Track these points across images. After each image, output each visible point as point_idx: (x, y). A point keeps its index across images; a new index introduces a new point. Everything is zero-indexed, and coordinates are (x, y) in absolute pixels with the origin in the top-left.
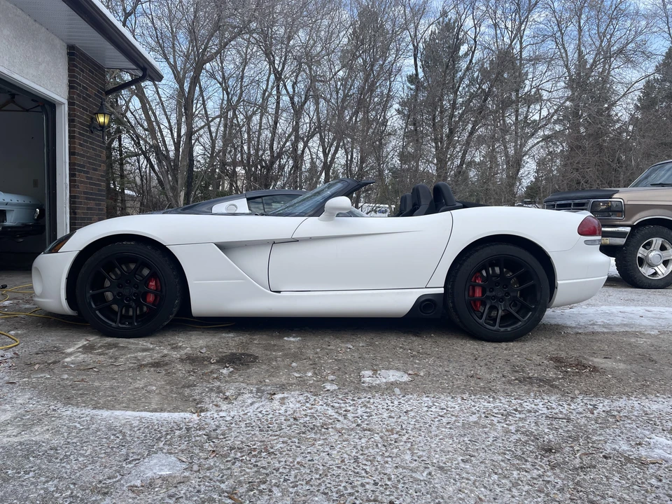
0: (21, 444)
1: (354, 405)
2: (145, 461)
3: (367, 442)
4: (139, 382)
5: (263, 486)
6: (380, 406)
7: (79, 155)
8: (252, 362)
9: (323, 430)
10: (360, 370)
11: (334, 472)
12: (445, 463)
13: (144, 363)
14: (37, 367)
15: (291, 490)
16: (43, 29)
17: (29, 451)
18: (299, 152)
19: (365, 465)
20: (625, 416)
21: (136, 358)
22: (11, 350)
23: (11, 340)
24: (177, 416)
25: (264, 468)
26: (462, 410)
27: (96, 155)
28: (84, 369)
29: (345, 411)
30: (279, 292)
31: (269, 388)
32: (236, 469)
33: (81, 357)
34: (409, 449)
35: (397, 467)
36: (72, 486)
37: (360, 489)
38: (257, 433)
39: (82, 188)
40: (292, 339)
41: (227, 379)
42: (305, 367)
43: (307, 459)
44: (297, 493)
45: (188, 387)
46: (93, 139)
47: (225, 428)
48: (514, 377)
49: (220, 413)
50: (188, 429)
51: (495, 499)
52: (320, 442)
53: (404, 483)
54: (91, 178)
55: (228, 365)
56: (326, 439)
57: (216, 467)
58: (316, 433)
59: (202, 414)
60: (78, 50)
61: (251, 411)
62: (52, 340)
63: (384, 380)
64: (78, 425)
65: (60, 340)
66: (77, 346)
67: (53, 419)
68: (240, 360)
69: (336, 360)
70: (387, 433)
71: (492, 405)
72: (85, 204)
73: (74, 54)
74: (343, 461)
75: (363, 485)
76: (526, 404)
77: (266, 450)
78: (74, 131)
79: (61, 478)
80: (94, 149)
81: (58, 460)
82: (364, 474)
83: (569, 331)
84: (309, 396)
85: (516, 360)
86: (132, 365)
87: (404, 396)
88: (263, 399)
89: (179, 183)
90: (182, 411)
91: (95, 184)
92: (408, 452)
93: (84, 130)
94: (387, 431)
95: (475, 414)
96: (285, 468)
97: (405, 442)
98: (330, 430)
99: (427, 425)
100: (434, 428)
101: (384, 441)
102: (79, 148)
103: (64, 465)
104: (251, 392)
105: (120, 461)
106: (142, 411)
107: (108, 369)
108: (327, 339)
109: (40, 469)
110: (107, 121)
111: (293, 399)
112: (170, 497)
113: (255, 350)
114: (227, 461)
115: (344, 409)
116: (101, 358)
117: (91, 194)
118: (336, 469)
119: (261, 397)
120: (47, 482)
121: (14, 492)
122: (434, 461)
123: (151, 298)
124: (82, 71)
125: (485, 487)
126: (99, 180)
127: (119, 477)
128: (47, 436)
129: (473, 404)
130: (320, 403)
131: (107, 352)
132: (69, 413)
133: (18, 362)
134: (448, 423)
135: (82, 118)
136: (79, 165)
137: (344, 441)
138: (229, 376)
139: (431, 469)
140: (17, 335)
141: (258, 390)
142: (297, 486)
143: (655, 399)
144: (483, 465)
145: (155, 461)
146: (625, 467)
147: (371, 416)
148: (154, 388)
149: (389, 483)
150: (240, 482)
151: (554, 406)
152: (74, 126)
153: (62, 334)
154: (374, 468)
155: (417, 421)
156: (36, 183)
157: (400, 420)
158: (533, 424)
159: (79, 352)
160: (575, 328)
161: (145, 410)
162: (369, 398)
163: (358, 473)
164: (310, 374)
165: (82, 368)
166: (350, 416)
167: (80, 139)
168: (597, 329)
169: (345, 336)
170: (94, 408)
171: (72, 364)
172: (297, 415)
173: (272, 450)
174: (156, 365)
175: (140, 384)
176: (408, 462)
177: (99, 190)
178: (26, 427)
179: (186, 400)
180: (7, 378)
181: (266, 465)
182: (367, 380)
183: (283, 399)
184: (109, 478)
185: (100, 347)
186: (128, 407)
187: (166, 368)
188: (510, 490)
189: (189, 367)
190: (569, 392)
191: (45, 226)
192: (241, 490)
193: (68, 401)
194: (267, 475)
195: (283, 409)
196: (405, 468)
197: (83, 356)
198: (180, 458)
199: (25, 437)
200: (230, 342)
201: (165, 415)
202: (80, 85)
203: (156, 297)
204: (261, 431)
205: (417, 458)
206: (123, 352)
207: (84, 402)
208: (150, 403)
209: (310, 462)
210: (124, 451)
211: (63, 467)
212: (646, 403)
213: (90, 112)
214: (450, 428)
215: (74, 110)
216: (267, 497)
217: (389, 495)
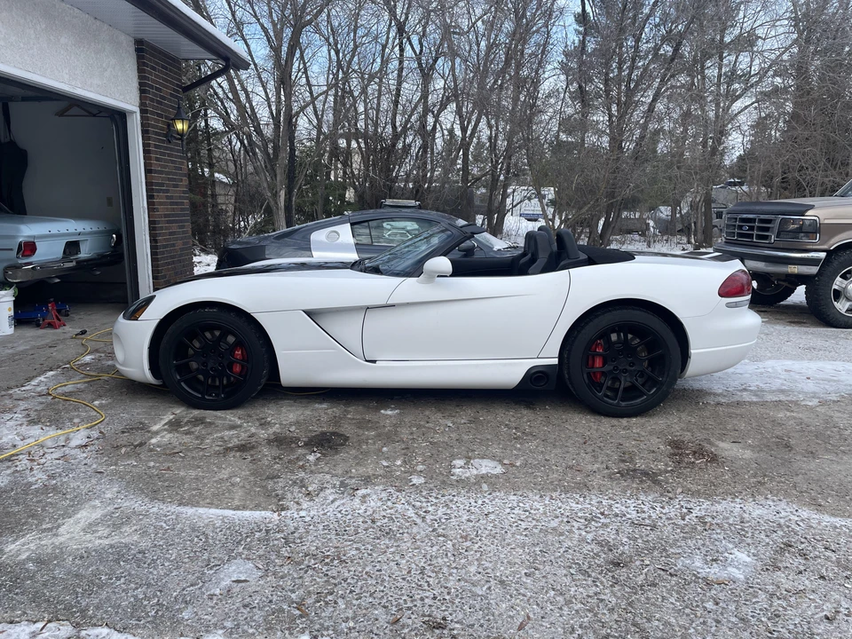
0: (112, 546)
1: (436, 504)
2: (225, 567)
3: (439, 550)
4: (223, 471)
5: (330, 598)
6: (462, 506)
7: (156, 172)
8: (342, 445)
9: (398, 535)
10: (453, 457)
11: (398, 585)
12: (507, 577)
13: (231, 445)
14: (123, 450)
15: (354, 602)
16: (106, 27)
17: (120, 554)
18: (429, 128)
19: (430, 577)
20: (717, 524)
21: (222, 438)
22: (96, 427)
23: (95, 413)
24: (258, 515)
25: (333, 577)
26: (545, 513)
27: (176, 168)
28: (170, 453)
29: (425, 512)
30: (374, 362)
31: (354, 481)
32: (307, 579)
33: (167, 437)
34: (477, 560)
35: (459, 580)
36: (158, 593)
37: (419, 603)
38: (333, 537)
39: (162, 210)
40: (389, 412)
41: (313, 468)
42: (395, 452)
43: (376, 569)
44: (359, 606)
45: (272, 479)
46: (171, 149)
47: (304, 530)
48: (618, 469)
49: (301, 512)
50: (267, 531)
51: (542, 618)
52: (392, 550)
53: (461, 598)
54: (171, 197)
55: (315, 449)
56: (398, 546)
57: (290, 575)
58: (390, 539)
59: (283, 513)
60: (148, 44)
61: (331, 510)
62: (138, 414)
63: (475, 472)
64: (164, 525)
65: (146, 413)
66: (163, 422)
67: (141, 517)
68: (329, 441)
69: (431, 443)
70: (460, 540)
71: (580, 506)
72: (167, 228)
73: (143, 50)
74: (409, 572)
75: (422, 599)
76: (617, 505)
77: (339, 558)
78: (149, 145)
79: (149, 585)
80: (173, 162)
81: (146, 565)
82: (426, 588)
83: (711, 400)
84: (392, 491)
85: (629, 445)
86: (217, 448)
87: (490, 494)
88: (345, 495)
89: (278, 179)
90: (264, 510)
91: (177, 204)
92: (476, 563)
93: (160, 141)
94: (462, 537)
95: (558, 517)
96: (353, 578)
97: (476, 551)
98: (405, 535)
99: (503, 532)
100: (509, 535)
101: (455, 549)
102: (156, 164)
103: (151, 570)
104: (334, 487)
105: (202, 567)
106: (224, 508)
107: (195, 454)
108: (427, 413)
109: (130, 574)
110: (186, 127)
111: (374, 497)
112: (245, 606)
113: (347, 429)
114: (300, 569)
115: (424, 510)
116: (186, 439)
117: (173, 215)
118: (401, 580)
119: (343, 493)
120: (137, 588)
121: (108, 599)
122: (498, 574)
123: (237, 368)
124: (154, 69)
125: (538, 605)
126: (180, 197)
127: (201, 584)
128: (135, 538)
129: (560, 504)
130: (402, 502)
131: (193, 430)
132: (155, 510)
133: (104, 444)
134: (526, 529)
135: (156, 127)
136: (158, 184)
137: (416, 549)
138: (315, 465)
139: (493, 582)
140: (101, 406)
141: (343, 484)
142: (360, 598)
143: (763, 502)
144: (544, 580)
145: (234, 568)
146: (686, 587)
147: (450, 519)
148: (238, 480)
149: (447, 597)
150: (309, 592)
151: (646, 509)
152: (149, 139)
153: (147, 404)
154: (437, 581)
155: (495, 527)
156: (110, 202)
157: (478, 524)
158: (614, 532)
159: (165, 430)
160: (719, 395)
161: (228, 508)
162: (454, 496)
163: (420, 586)
164: (399, 463)
165: (168, 452)
166: (429, 517)
167: (156, 153)
168: (746, 397)
169: (449, 407)
170: (180, 505)
171: (158, 446)
172: (377, 516)
173: (344, 558)
174: (242, 448)
175: (224, 474)
176: (471, 575)
177: (182, 210)
178: (116, 527)
179: (269, 494)
180: (95, 466)
181: (335, 575)
182: (457, 471)
183: (364, 496)
184: (192, 585)
185: (186, 424)
186: (212, 504)
187: (252, 452)
188: (561, 609)
189: (275, 452)
190: (670, 490)
191: (123, 254)
192: (309, 601)
193: (154, 495)
194: (335, 585)
195: (363, 508)
196: (467, 582)
197: (169, 435)
198: (258, 565)
199: (115, 539)
200: (321, 415)
201: (247, 513)
202: (152, 87)
203: (243, 367)
204: (337, 534)
205: (482, 571)
206: (209, 430)
207: (170, 497)
208: (233, 499)
209: (378, 573)
210: (206, 556)
211: (151, 572)
212: (750, 506)
213: (167, 118)
214: (526, 535)
215: (147, 119)
216: (332, 609)
217: (445, 610)
